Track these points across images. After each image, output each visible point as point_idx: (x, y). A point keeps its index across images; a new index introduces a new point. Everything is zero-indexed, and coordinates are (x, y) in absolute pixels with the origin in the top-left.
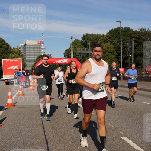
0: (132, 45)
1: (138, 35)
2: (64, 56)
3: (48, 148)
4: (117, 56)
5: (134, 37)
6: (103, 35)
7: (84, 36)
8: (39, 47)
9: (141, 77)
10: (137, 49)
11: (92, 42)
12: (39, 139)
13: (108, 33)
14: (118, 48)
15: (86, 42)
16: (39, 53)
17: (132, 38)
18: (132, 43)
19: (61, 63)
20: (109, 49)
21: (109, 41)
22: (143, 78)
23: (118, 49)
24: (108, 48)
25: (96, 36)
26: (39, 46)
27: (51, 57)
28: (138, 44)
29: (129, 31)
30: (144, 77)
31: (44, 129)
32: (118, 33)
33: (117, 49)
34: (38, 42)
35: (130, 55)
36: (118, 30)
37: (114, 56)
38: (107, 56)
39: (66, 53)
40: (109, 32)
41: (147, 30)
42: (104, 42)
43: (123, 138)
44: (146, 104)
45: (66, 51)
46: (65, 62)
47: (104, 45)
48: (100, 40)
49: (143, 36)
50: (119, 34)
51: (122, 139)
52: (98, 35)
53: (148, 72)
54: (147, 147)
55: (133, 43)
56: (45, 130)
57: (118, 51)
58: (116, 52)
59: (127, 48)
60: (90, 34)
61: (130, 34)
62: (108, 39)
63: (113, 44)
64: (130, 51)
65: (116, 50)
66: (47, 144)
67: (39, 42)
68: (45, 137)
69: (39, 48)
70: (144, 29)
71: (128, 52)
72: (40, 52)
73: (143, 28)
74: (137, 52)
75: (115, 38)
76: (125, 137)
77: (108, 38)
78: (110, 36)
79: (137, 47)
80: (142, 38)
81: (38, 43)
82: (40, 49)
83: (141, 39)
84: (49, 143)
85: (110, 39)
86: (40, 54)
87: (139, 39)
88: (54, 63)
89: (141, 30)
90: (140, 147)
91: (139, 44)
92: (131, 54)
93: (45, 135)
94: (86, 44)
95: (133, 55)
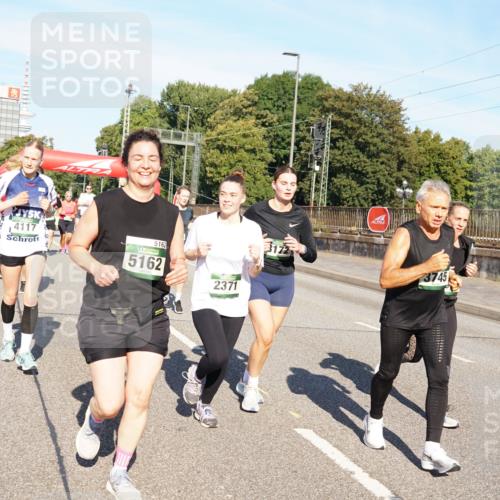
0: (324, 134)
1: (345, 103)
2: (98, 149)
3: (58, 450)
4: (271, 164)
5: (333, 109)
6: (234, 92)
7: (171, 89)
8: (10, 108)
9: (348, 241)
10: (339, 149)
11: (196, 112)
12: (26, 420)
13: (249, 88)
14: (278, 141)
15: (176, 108)
16: (12, 128)
17: (325, 111)
18: (324, 129)
19: (89, 170)
20: (249, 140)
21: (251, 114)
22: (352, 246)
23: (279, 143)
24: (245, 136)
25: (210, 91)
26: (13, 104)
27: (52, 147)
28: (342, 132)
29: (318, 88)
30: (355, 242)
31: (39, 388)
32: (282, 92)
33: (275, 144)
34: (10, 89)
35: (317, 168)
36: (282, 80)
37: (263, 165)
38: (240, 161)
39: (102, 138)
40: (252, 82)
41: (374, 92)
42: (235, 114)
43: (299, 431)
44: (363, 329)
45: (105, 131)
46: (102, 170)
47: (235, 124)
48: (222, 108)
49: (363, 108)
50: (285, 92)
51: (298, 436)
52: (215, 89)
53: (372, 226)
54: (375, 463)
55: (328, 129)
56: (43, 390)
57: (276, 148)
58: (271, 152)
59: (308, 141)
60: (191, 82)
61: (322, 99)
62: (250, 106)
63: (263, 125)
64: (317, 154)
65: (272, 147)
66: (54, 436)
67: (14, 92)
68: (46, 414)
69: (13, 112)
70: (365, 88)
71: (311, 156)
72: (16, 125)
73: (364, 84)
74: (338, 158)
75: (270, 106)
76: (305, 427)
77: (249, 103)
78: (257, 98)
79: (340, 144)
80: (356, 114)
81: (10, 94)
82: (16, 117)
83: (354, 118)
84: (59, 436)
85: (254, 108)
86: (15, 133)
87: (348, 116)
88: (65, 168)
89: (356, 89)
90: (355, 461)
91: (346, 132)
92: (319, 164)
93: (45, 409)
94: (176, 117)
95: (326, 167)
